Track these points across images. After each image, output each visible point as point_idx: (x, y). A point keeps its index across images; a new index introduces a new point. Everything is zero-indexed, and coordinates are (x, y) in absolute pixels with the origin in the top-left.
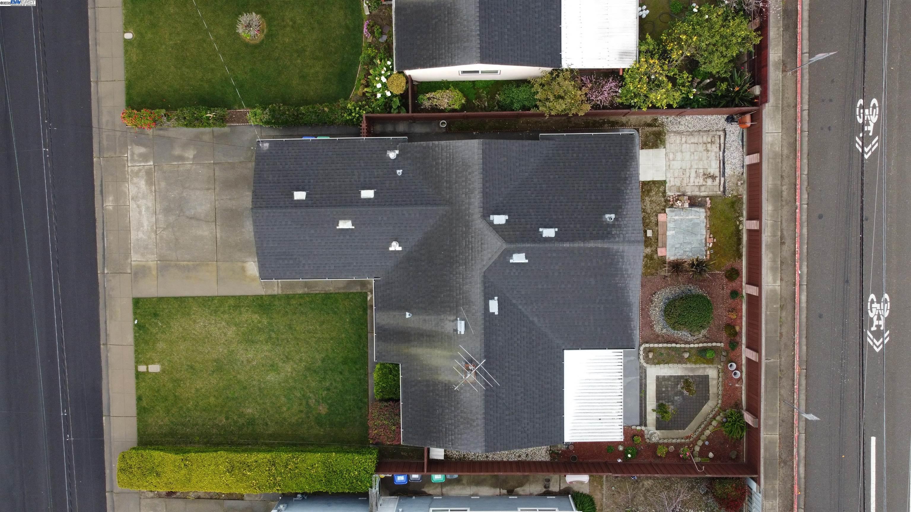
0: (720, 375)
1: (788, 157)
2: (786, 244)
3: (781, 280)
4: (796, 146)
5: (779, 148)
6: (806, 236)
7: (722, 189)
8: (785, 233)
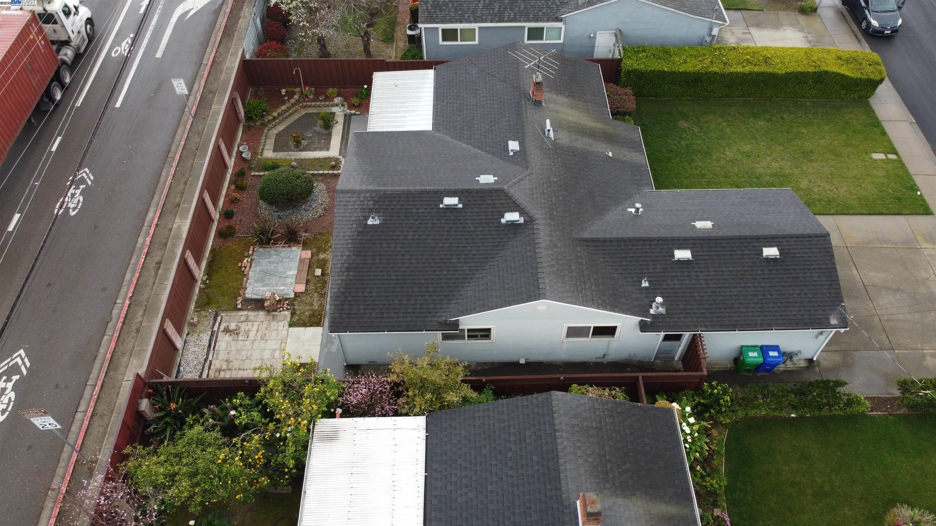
0: (261, 151)
1: (123, 354)
2: (155, 262)
3: (171, 230)
4: (109, 366)
5: (132, 363)
6: (128, 271)
7: (219, 318)
8: (153, 273)
